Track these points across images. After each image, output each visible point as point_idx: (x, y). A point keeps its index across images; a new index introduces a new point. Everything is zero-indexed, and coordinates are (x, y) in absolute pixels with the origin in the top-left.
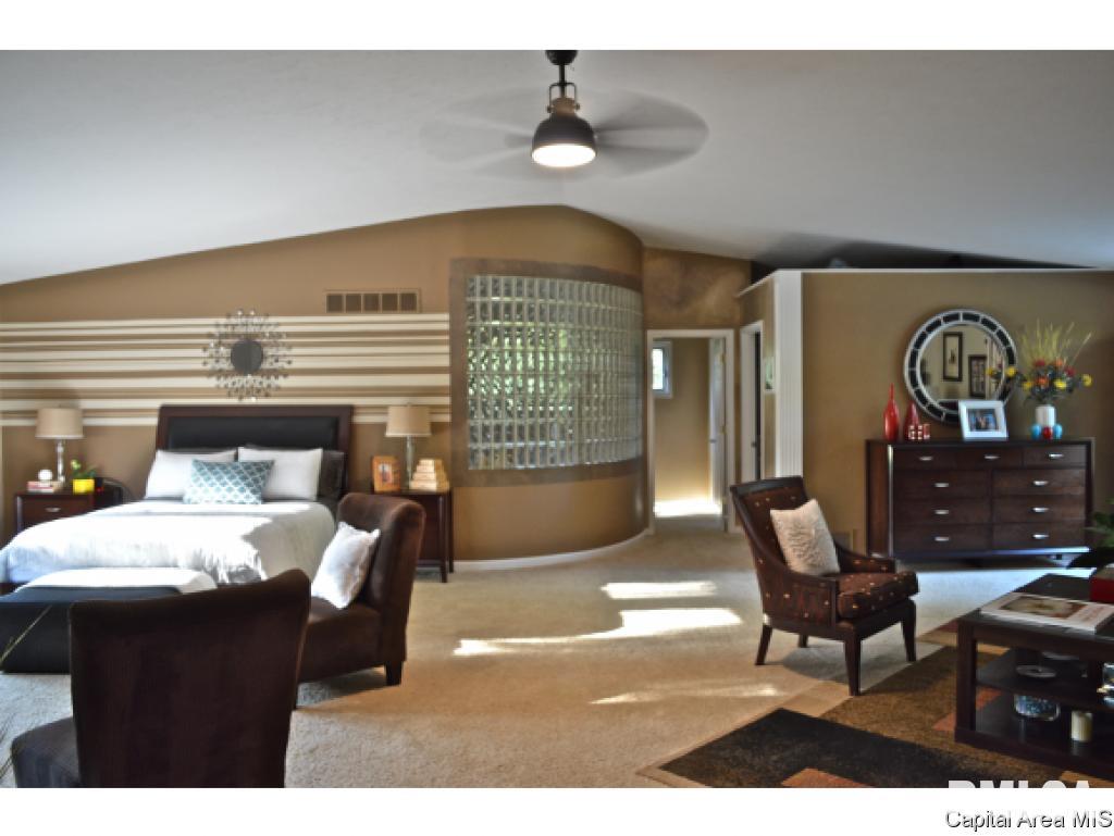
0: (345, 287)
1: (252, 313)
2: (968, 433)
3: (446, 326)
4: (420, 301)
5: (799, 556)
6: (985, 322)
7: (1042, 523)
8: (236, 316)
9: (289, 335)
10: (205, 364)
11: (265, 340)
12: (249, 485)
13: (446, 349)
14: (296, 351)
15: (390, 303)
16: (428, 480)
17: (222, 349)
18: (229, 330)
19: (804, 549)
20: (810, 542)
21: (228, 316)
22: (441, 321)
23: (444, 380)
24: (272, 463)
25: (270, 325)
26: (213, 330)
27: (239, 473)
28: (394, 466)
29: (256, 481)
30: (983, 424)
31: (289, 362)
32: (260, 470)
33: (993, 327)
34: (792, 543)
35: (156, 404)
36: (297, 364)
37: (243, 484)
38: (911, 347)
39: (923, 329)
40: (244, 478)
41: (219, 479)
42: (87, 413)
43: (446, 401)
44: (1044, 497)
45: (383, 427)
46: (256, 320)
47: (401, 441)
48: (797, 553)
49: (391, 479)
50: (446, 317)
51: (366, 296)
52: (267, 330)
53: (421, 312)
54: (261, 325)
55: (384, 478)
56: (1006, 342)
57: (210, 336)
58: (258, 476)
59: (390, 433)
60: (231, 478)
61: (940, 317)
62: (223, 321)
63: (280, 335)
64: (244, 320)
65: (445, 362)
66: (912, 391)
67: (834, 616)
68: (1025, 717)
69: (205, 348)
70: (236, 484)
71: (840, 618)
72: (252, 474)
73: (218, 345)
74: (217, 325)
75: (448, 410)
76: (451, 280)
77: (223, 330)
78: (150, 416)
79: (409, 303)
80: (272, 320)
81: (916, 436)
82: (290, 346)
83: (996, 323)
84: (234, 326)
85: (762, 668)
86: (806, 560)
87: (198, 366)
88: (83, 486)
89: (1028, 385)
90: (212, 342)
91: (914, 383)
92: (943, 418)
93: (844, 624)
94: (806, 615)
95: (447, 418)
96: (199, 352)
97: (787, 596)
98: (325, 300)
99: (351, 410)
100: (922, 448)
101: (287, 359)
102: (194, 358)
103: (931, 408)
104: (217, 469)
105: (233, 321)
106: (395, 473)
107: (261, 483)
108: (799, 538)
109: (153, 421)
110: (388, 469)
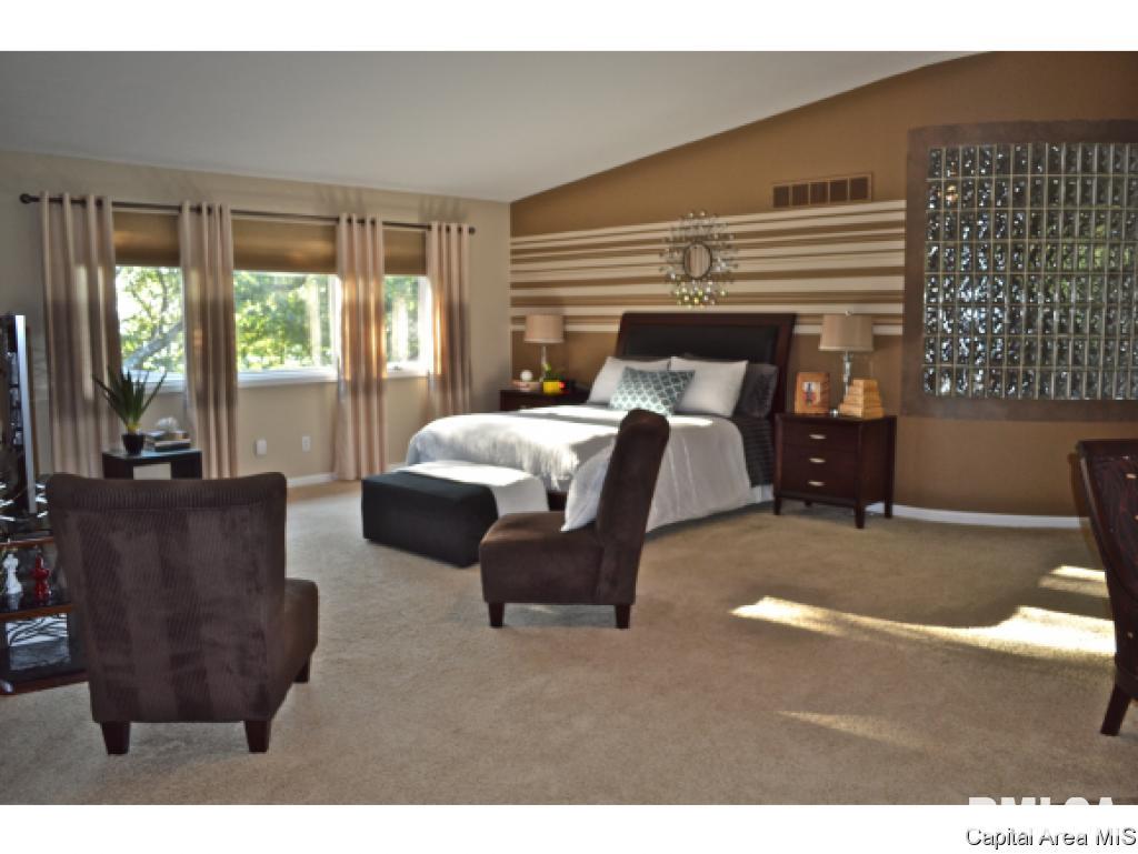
0: (792, 177)
1: (703, 214)
3: (901, 216)
4: (872, 188)
8: (688, 218)
9: (737, 236)
10: (661, 270)
11: (714, 243)
12: (661, 395)
13: (901, 244)
14: (743, 253)
15: (838, 192)
16: (856, 405)
17: (676, 254)
18: (683, 233)
21: (684, 218)
22: (896, 209)
23: (898, 283)
24: (692, 374)
25: (719, 225)
26: (668, 234)
27: (655, 382)
28: (823, 385)
29: (670, 392)
31: (736, 266)
32: (676, 381)
35: (620, 311)
36: (744, 268)
37: (656, 395)
40: (658, 388)
41: (637, 388)
42: (566, 320)
43: (898, 309)
45: (816, 339)
46: (706, 222)
47: (836, 356)
49: (818, 399)
50: (902, 204)
51: (814, 186)
52: (716, 231)
53: (873, 200)
54: (711, 226)
55: (809, 397)
57: (667, 240)
58: (672, 386)
59: (823, 347)
60: (648, 387)
62: (677, 224)
63: (726, 237)
64: (696, 222)
65: (899, 260)
69: (661, 253)
70: (651, 393)
72: (667, 384)
73: (671, 251)
74: (673, 229)
75: (901, 321)
76: (909, 158)
77: (678, 234)
78: (613, 323)
79: (858, 190)
80: (721, 220)
82: (738, 248)
84: (687, 228)
87: (654, 272)
88: (552, 387)
90: (666, 247)
95: (898, 330)
96: (655, 258)
98: (771, 193)
99: (792, 319)
101: (734, 262)
102: (651, 264)
104: (639, 378)
105: (686, 223)
106: (822, 393)
107: (676, 394)
109: (615, 328)
110: (816, 388)
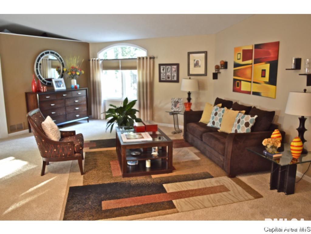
2: (56, 89)
5: (54, 136)
6: (56, 55)
7: (78, 112)
19: (55, 133)
20: (56, 130)
30: (59, 86)
33: (58, 56)
34: (52, 132)
38: (36, 62)
39: (39, 56)
44: (78, 105)
48: (54, 135)
56: (62, 61)
61: (44, 52)
66: (37, 76)
67: (73, 153)
68: (132, 166)
71: (75, 153)
81: (43, 90)
83: (59, 55)
85: (45, 176)
86: (56, 137)
89: (69, 74)
91: (38, 74)
92: (46, 84)
93: (77, 154)
94: (63, 155)
97: (55, 150)
100: (46, 94)
103: (43, 81)
108: (53, 130)
